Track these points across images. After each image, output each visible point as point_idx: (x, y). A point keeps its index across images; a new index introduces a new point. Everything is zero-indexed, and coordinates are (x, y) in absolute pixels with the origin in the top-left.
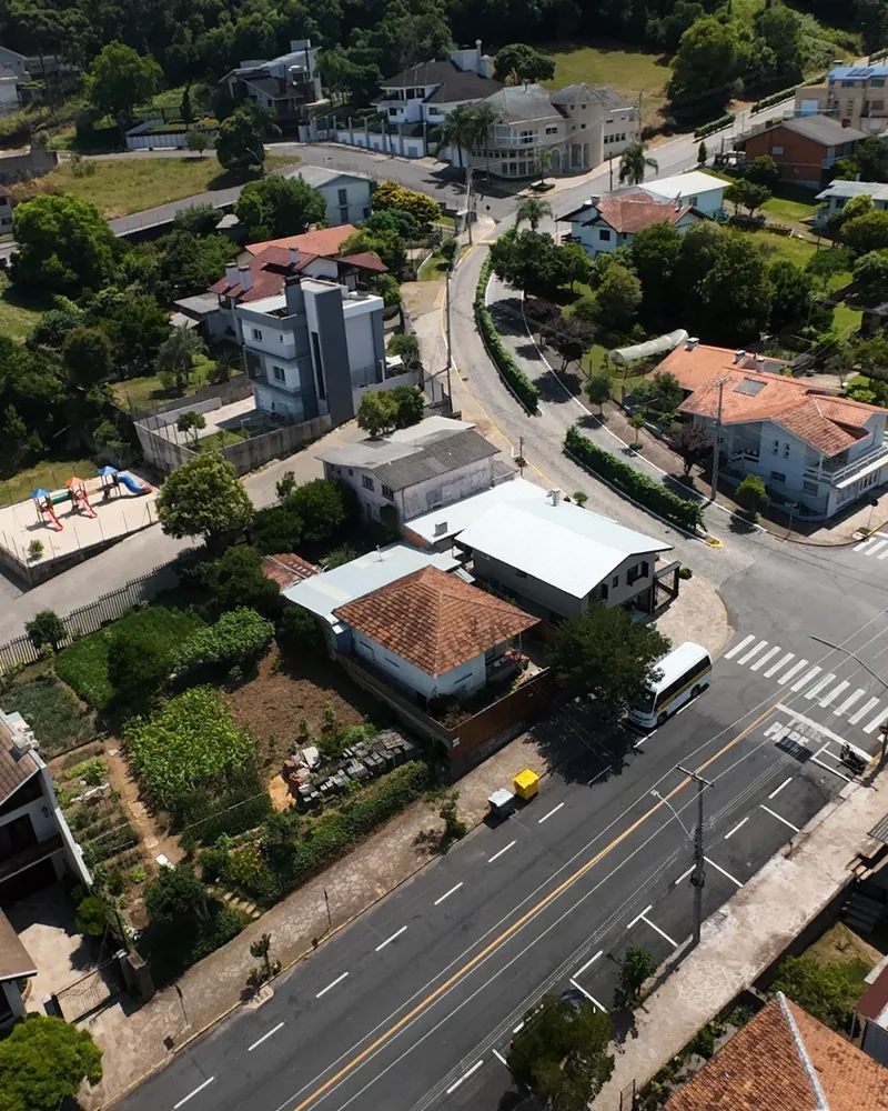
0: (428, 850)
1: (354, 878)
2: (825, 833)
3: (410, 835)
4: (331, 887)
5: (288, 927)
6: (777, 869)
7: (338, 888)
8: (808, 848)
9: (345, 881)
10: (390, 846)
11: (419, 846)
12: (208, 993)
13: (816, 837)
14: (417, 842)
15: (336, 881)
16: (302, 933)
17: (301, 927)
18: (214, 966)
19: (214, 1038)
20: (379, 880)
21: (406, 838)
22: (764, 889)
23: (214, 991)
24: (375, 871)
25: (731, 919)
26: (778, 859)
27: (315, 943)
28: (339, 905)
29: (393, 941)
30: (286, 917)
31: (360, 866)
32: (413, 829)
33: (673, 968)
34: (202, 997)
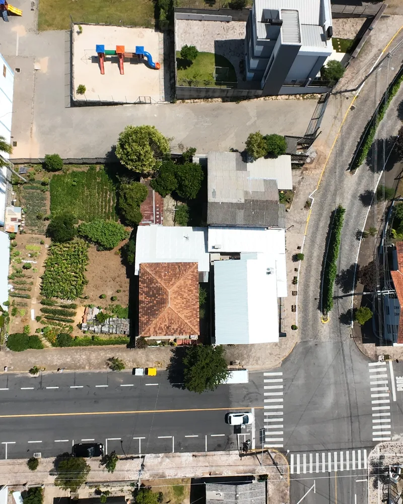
0: (110, 366)
1: (84, 357)
2: (210, 458)
3: (110, 356)
4: (75, 354)
5: (55, 358)
6: (187, 457)
7: (77, 356)
8: (201, 458)
9: (81, 355)
10: (102, 354)
11: (108, 362)
12: (23, 361)
13: (208, 457)
14: (110, 360)
15: (78, 354)
16: (58, 363)
17: (59, 361)
18: (30, 354)
19: (16, 377)
20: (90, 363)
21: (108, 355)
22: (177, 459)
23: (25, 362)
24: (91, 360)
25: (159, 459)
26: (190, 454)
27: (58, 370)
28: (73, 362)
29: (76, 388)
30: (58, 354)
31: (88, 354)
32: (112, 354)
33: (132, 458)
34: (21, 361)
